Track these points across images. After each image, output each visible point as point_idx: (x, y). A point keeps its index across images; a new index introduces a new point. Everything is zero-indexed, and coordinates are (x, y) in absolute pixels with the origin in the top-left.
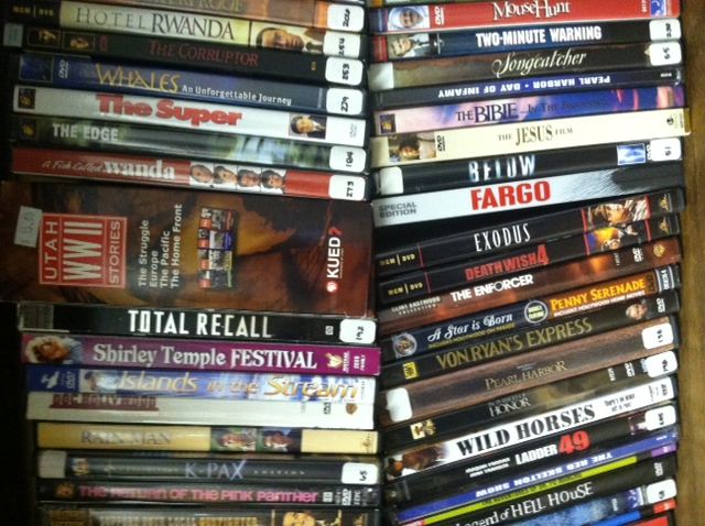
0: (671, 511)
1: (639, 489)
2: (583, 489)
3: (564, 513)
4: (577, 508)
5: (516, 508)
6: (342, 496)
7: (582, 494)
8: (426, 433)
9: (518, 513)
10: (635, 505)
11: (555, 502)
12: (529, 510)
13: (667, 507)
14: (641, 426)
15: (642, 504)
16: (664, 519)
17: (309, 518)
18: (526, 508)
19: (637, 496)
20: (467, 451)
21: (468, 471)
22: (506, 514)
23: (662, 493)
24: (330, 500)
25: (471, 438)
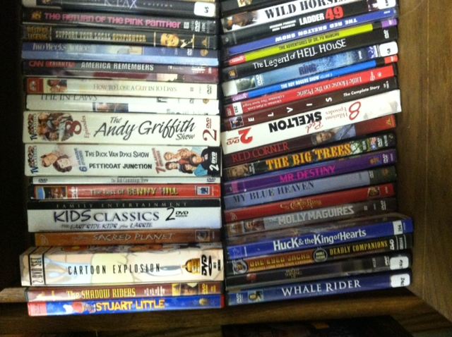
0: (395, 63)
1: (375, 47)
2: (341, 43)
3: (329, 58)
4: (337, 56)
5: (300, 52)
6: (194, 25)
7: (339, 46)
8: (246, 3)
9: (301, 55)
10: (373, 57)
11: (323, 50)
12: (307, 54)
13: (393, 59)
14: (375, 5)
15: (377, 56)
16: (391, 67)
17: (176, 38)
18: (306, 53)
19: (373, 50)
20: (271, 16)
21: (271, 27)
22: (294, 56)
23: (389, 50)
24: (188, 27)
25: (273, 8)
